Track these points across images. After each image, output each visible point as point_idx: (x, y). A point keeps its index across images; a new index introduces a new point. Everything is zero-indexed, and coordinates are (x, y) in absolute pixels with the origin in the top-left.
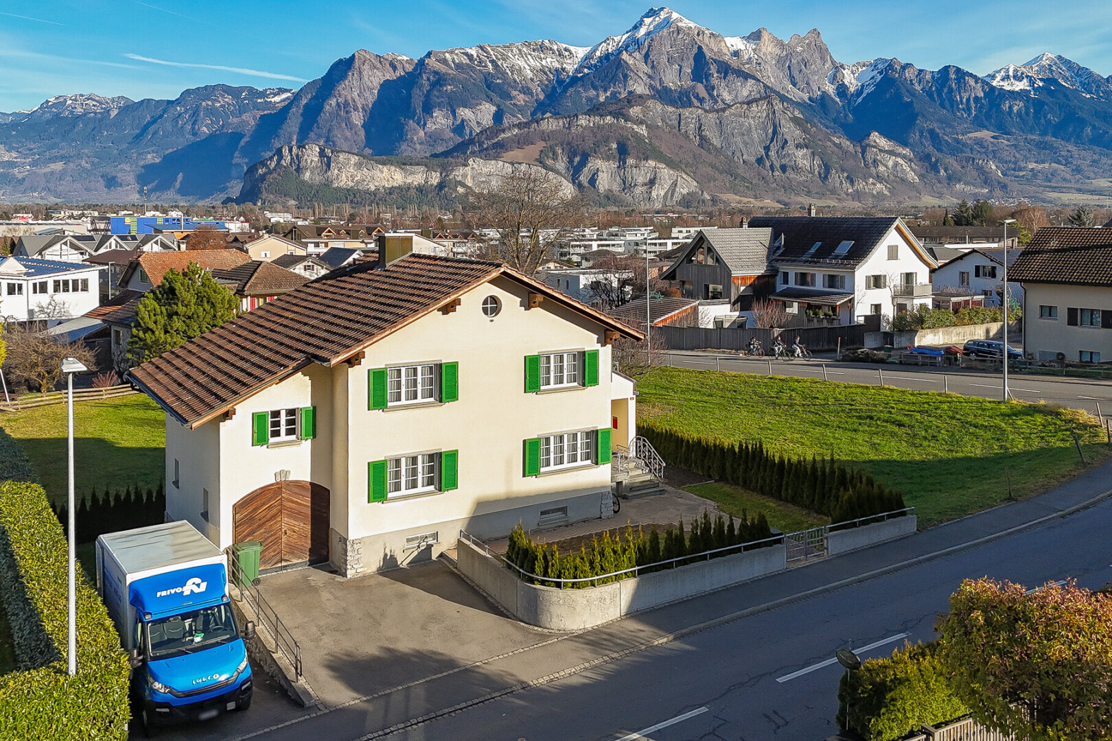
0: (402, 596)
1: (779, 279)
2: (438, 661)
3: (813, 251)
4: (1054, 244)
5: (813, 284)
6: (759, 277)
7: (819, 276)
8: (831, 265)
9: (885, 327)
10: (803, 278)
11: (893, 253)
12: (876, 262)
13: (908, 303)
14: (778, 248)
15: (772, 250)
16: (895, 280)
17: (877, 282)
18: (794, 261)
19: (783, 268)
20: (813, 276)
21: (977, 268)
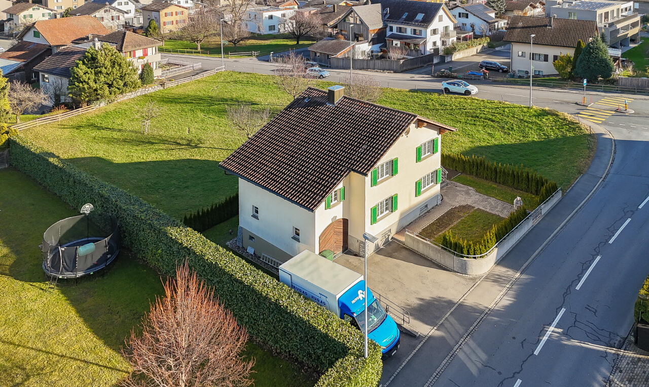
0: (398, 266)
1: (388, 29)
2: (445, 302)
3: (404, 17)
4: (520, 24)
5: (406, 32)
6: (380, 29)
7: (409, 30)
8: (414, 25)
9: (441, 53)
10: (400, 30)
11: (441, 20)
12: (435, 24)
13: (447, 40)
14: (386, 14)
15: (384, 15)
16: (441, 30)
17: (435, 32)
18: (396, 22)
19: (390, 25)
20: (406, 29)
21: (460, 14)
